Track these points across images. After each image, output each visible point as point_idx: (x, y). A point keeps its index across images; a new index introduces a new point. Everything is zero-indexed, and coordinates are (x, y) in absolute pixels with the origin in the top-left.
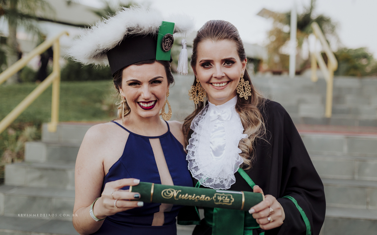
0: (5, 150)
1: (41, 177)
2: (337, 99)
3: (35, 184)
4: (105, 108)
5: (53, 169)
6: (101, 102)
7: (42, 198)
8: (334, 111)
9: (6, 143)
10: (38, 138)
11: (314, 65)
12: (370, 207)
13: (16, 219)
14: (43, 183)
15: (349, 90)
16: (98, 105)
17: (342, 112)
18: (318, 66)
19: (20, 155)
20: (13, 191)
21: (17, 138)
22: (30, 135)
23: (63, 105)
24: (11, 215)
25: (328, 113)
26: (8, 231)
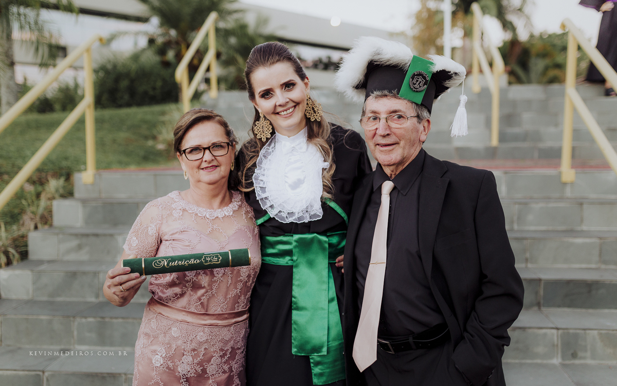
0: (24, 213)
1: (80, 247)
2: (508, 119)
3: (72, 257)
4: (161, 147)
5: (96, 235)
6: (154, 138)
7: (84, 273)
8: (502, 138)
9: (24, 202)
10: (68, 194)
11: (475, 69)
12: (530, 265)
13: (52, 303)
14: (83, 256)
15: (528, 103)
16: (150, 143)
17: (516, 138)
18: (481, 71)
19: (46, 219)
20: (43, 267)
21: (38, 195)
22: (57, 191)
23: (100, 145)
24: (45, 299)
25: (495, 142)
26: (43, 317)
